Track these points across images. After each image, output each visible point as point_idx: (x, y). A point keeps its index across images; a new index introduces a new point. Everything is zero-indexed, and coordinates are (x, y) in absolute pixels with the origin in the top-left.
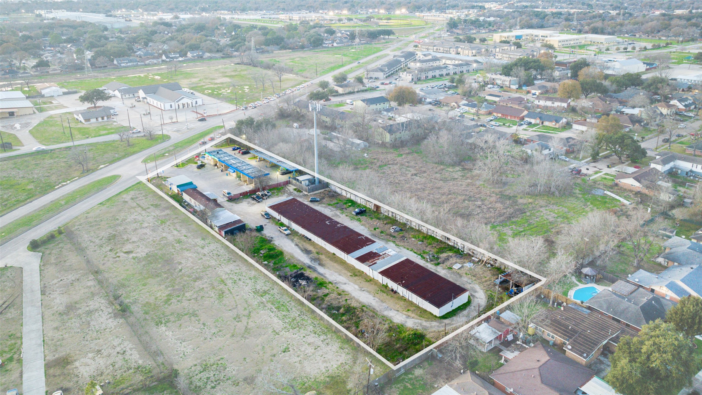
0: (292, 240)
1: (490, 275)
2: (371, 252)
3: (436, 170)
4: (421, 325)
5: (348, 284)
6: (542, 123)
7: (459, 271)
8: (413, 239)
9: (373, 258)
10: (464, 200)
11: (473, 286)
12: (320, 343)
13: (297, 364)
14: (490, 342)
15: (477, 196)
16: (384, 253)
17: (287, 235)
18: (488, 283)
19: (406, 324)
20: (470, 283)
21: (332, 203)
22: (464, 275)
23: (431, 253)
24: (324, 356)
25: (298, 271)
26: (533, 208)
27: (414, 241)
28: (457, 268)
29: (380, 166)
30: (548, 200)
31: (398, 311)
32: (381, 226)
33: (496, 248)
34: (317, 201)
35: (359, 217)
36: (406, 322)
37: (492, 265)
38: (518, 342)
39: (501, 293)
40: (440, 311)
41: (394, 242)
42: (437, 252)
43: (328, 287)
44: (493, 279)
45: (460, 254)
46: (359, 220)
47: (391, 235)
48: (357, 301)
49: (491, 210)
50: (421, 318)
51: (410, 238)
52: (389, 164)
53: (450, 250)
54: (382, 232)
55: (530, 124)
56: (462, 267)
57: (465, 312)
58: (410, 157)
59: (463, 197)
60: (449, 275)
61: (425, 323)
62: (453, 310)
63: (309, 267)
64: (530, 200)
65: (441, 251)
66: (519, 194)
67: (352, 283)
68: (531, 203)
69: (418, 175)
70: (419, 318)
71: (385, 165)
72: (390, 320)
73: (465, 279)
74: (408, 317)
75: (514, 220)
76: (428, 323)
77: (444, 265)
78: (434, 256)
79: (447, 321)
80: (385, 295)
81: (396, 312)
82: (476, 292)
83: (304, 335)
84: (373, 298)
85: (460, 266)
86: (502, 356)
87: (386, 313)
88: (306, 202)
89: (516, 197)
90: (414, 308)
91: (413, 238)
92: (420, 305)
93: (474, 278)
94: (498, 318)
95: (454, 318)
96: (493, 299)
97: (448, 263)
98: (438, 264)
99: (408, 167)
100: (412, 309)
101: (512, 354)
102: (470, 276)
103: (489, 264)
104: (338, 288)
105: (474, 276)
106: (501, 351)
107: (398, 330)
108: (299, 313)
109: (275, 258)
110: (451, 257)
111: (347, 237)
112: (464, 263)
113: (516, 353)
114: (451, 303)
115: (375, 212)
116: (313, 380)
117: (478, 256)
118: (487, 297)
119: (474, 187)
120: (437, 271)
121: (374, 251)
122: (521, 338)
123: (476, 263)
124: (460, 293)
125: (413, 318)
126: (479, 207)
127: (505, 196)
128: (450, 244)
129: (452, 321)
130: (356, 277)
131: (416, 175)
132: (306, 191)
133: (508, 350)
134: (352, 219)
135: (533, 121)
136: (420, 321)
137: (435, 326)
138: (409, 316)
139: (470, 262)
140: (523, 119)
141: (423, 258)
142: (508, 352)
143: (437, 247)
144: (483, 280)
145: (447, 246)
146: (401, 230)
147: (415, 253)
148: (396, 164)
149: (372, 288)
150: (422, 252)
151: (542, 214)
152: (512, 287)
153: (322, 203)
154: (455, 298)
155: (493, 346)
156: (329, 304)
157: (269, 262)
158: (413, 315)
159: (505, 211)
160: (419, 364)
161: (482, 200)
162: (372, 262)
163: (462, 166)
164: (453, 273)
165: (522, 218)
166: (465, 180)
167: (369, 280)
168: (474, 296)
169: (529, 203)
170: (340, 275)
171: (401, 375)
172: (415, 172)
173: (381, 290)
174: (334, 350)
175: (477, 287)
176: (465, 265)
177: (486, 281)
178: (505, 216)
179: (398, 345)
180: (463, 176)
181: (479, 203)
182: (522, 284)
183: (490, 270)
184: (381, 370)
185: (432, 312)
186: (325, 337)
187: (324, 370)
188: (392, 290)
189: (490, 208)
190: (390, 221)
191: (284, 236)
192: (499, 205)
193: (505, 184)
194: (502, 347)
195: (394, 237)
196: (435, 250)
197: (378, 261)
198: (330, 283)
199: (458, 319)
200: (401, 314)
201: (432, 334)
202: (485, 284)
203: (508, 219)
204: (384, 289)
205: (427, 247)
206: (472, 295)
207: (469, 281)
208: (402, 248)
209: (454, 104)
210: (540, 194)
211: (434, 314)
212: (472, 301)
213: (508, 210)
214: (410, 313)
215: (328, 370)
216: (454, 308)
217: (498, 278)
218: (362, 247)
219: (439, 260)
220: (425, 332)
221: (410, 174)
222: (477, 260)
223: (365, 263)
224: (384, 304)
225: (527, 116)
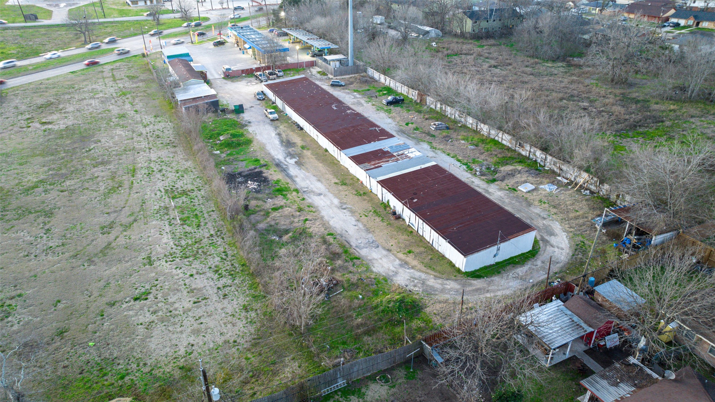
0: (276, 128)
1: (586, 208)
2: (381, 150)
3: (527, 64)
4: (423, 283)
5: (325, 196)
6: (698, 24)
7: (528, 195)
8: (463, 142)
9: (380, 158)
10: (561, 99)
11: (550, 223)
12: (211, 292)
13: (141, 330)
14: (564, 346)
15: (583, 96)
16: (401, 152)
17: (272, 120)
18: (581, 221)
19: (394, 278)
20: (544, 219)
21: (360, 90)
22: (536, 203)
23: (485, 162)
24: (202, 320)
25: (255, 168)
26: (677, 116)
27: (464, 144)
28: (525, 191)
29: (448, 55)
30: (706, 109)
31: (389, 250)
32: (419, 120)
33: (605, 160)
34: (341, 86)
35: (392, 107)
36: (397, 273)
37: (592, 192)
38: (632, 360)
39: (604, 243)
40: (467, 262)
41: (430, 143)
42: (497, 163)
43: (289, 196)
44: (590, 216)
45: (537, 169)
46: (389, 112)
47: (429, 134)
48: (325, 224)
49: (603, 114)
50: (429, 271)
51: (457, 140)
52: (461, 54)
53: (520, 162)
54: (416, 129)
55: (677, 25)
56: (536, 189)
57: (521, 270)
58: (493, 49)
59: (561, 95)
60: (507, 201)
61: (432, 282)
62: (497, 263)
63: (278, 165)
64: (672, 107)
65: (505, 162)
66: (653, 97)
67: (331, 195)
68: (674, 111)
69: (499, 67)
70: (424, 269)
71: (456, 54)
72: (367, 264)
73: (536, 210)
74: (404, 264)
75: (641, 130)
76: (440, 281)
77: (503, 184)
78: (488, 168)
79: (478, 283)
80: (378, 219)
81: (385, 252)
82: (552, 234)
83: (194, 271)
84: (354, 223)
85: (533, 187)
86: (586, 390)
87: (364, 252)
88: (326, 87)
89: (648, 101)
90: (422, 249)
91: (463, 139)
92: (435, 245)
93: (555, 210)
94: (590, 293)
95: (496, 279)
96: (585, 253)
97: (511, 182)
98: (494, 181)
99: (487, 58)
100: (417, 250)
101: (612, 389)
102: (546, 205)
103: (586, 189)
104: (304, 199)
105: (554, 207)
106: (585, 372)
107: (374, 287)
108: (212, 232)
109: (235, 147)
110: (519, 172)
111: (352, 127)
112: (541, 183)
113: (625, 390)
114: (495, 248)
115: (417, 104)
116: (147, 369)
117: (569, 176)
118: (573, 248)
119: (580, 86)
120: (487, 191)
121: (387, 149)
122: (642, 351)
123: (562, 186)
124: (518, 232)
125: (413, 268)
126: (585, 109)
127: (629, 99)
128: (524, 153)
129: (489, 284)
130: (344, 187)
131: (495, 67)
132: (332, 75)
133: (603, 377)
134: (379, 109)
135: (682, 22)
136: (423, 276)
137: (450, 290)
138: (406, 263)
139: (553, 183)
140: (668, 20)
141: (470, 169)
142: (604, 383)
143: (499, 155)
144: (572, 215)
145: (517, 156)
146: (448, 128)
147: (459, 161)
148: (472, 54)
149: (361, 205)
150: (470, 161)
151: (694, 126)
152: (630, 233)
153: (346, 89)
154: (503, 240)
155: (568, 355)
156: (273, 223)
157: (222, 152)
158: (415, 263)
159: (627, 117)
160: (385, 371)
161: (591, 102)
162: (374, 165)
163: (567, 62)
164: (517, 197)
165: (656, 129)
166: (569, 76)
167: (362, 192)
168: (546, 242)
169: (671, 111)
170: (319, 180)
171: (336, 392)
172: (496, 64)
173: (375, 212)
174: (230, 310)
175: (557, 227)
176: (542, 186)
177: (576, 218)
178: (626, 123)
179: (360, 320)
180: (566, 72)
181: (586, 104)
182: (651, 231)
183: (587, 200)
184: (299, 371)
185: (454, 262)
186: (229, 282)
187: (182, 352)
188: (394, 213)
189: (603, 111)
190: (435, 115)
191: (268, 121)
192: (617, 109)
193: (631, 85)
194: (591, 363)
195: (433, 136)
196: (495, 159)
197: (384, 165)
198: (297, 191)
199: (503, 282)
200: (392, 257)
201: (438, 306)
202: (574, 223)
203: (631, 128)
204: (381, 210)
205: (482, 154)
206: (543, 239)
207: (543, 214)
208: (439, 152)
209: (571, 3)
210: (691, 100)
211: (457, 266)
212: (541, 252)
213: (633, 115)
214: (410, 259)
215: (191, 353)
216: (499, 259)
217: (600, 215)
218: (369, 142)
219: (497, 175)
220: (426, 300)
221: (487, 65)
222: (566, 181)
223: (362, 165)
224: (370, 235)
225: (673, 16)
